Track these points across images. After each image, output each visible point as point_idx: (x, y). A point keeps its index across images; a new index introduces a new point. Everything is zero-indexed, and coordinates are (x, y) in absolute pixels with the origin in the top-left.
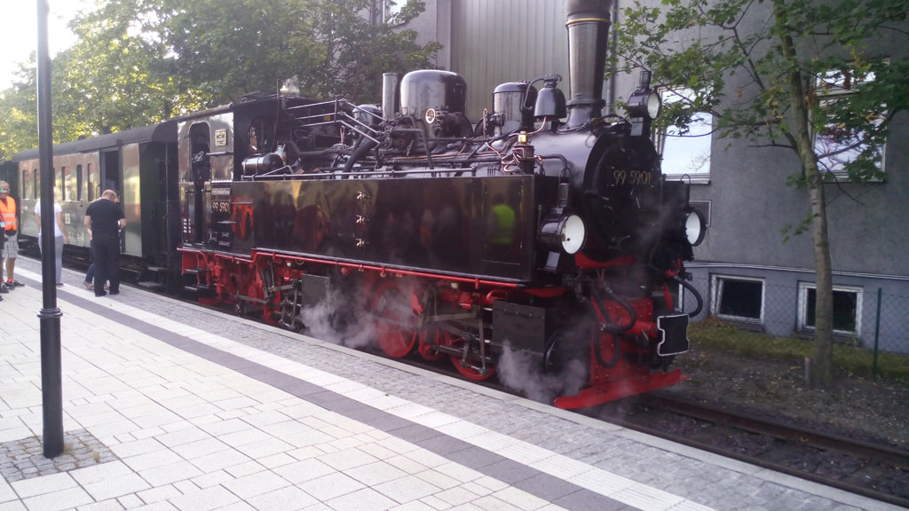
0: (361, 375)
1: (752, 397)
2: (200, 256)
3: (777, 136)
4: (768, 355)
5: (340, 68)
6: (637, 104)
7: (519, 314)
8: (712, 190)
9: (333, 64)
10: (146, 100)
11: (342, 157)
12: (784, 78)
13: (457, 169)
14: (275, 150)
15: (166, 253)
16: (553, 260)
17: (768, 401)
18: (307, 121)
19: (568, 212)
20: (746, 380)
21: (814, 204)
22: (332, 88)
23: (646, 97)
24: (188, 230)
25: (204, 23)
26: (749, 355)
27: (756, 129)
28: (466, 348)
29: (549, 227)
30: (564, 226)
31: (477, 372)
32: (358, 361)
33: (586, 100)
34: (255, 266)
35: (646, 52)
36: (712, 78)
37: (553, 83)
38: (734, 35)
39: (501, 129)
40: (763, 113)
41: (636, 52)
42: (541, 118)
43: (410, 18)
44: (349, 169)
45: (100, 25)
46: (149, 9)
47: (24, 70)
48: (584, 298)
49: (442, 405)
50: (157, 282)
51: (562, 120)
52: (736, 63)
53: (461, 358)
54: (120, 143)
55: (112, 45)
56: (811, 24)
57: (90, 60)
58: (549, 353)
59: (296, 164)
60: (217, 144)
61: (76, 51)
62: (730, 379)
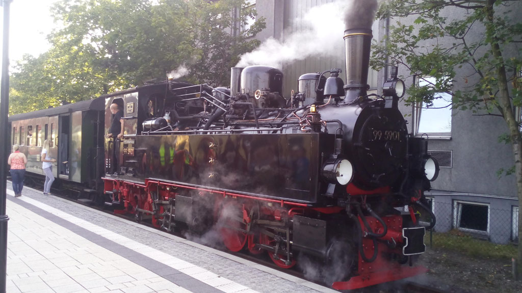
0: (205, 263)
1: (475, 285)
2: (115, 182)
3: (490, 108)
4: (490, 256)
5: (212, 64)
6: (388, 88)
7: (310, 225)
8: (453, 143)
9: (208, 61)
10: (92, 84)
11: (204, 120)
12: (494, 71)
13: (274, 129)
14: (164, 115)
15: (95, 180)
16: (331, 189)
17: (486, 288)
18: (184, 97)
19: (341, 158)
20: (473, 273)
21: (516, 154)
22: (206, 76)
23: (395, 83)
24: (108, 166)
25: (127, 36)
26: (476, 256)
27: (477, 104)
28: (277, 247)
29: (328, 168)
30: (338, 166)
31: (284, 263)
32: (206, 254)
33: (357, 85)
34: (147, 190)
35: (405, 54)
36: (447, 71)
37: (336, 74)
38: (463, 42)
39: (303, 103)
40: (482, 93)
41: (398, 53)
42: (328, 96)
43: (256, 32)
44: (208, 128)
45: (66, 38)
46: (96, 28)
47: (19, 65)
48: (352, 215)
49: (254, 284)
50: (89, 199)
51: (342, 98)
52: (462, 61)
53: (274, 253)
54: (71, 111)
55: (72, 49)
56: (511, 35)
57: (59, 59)
58: (329, 251)
59: (176, 124)
60: (128, 112)
61: (51, 53)
62: (462, 272)
